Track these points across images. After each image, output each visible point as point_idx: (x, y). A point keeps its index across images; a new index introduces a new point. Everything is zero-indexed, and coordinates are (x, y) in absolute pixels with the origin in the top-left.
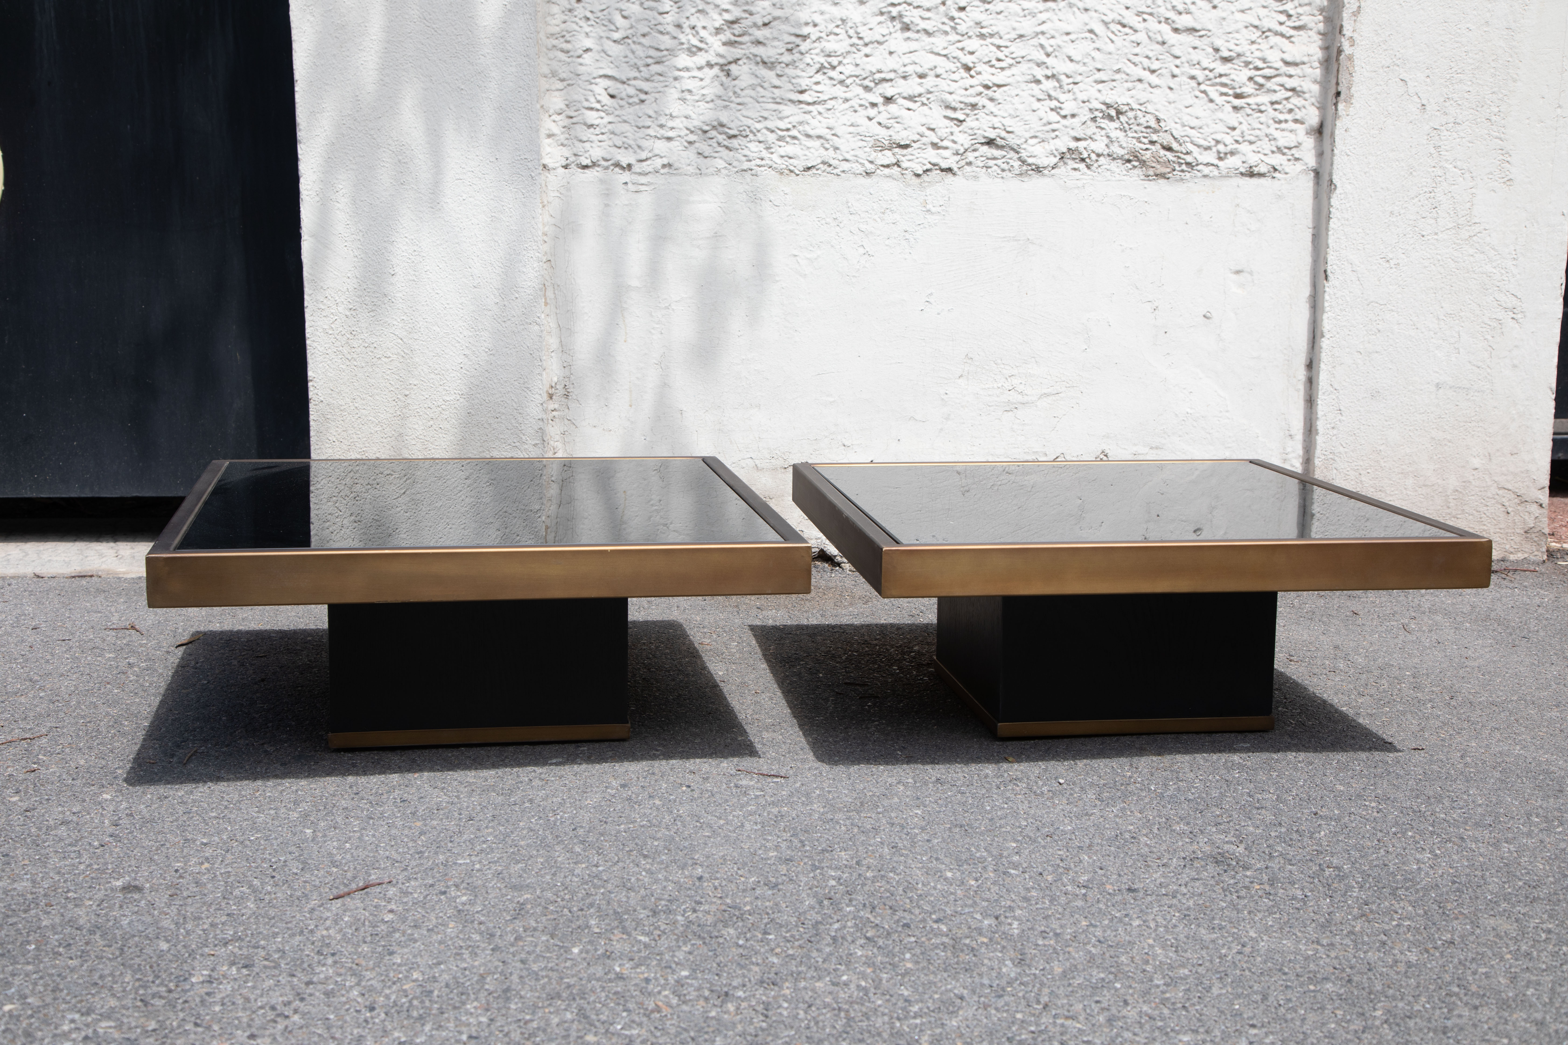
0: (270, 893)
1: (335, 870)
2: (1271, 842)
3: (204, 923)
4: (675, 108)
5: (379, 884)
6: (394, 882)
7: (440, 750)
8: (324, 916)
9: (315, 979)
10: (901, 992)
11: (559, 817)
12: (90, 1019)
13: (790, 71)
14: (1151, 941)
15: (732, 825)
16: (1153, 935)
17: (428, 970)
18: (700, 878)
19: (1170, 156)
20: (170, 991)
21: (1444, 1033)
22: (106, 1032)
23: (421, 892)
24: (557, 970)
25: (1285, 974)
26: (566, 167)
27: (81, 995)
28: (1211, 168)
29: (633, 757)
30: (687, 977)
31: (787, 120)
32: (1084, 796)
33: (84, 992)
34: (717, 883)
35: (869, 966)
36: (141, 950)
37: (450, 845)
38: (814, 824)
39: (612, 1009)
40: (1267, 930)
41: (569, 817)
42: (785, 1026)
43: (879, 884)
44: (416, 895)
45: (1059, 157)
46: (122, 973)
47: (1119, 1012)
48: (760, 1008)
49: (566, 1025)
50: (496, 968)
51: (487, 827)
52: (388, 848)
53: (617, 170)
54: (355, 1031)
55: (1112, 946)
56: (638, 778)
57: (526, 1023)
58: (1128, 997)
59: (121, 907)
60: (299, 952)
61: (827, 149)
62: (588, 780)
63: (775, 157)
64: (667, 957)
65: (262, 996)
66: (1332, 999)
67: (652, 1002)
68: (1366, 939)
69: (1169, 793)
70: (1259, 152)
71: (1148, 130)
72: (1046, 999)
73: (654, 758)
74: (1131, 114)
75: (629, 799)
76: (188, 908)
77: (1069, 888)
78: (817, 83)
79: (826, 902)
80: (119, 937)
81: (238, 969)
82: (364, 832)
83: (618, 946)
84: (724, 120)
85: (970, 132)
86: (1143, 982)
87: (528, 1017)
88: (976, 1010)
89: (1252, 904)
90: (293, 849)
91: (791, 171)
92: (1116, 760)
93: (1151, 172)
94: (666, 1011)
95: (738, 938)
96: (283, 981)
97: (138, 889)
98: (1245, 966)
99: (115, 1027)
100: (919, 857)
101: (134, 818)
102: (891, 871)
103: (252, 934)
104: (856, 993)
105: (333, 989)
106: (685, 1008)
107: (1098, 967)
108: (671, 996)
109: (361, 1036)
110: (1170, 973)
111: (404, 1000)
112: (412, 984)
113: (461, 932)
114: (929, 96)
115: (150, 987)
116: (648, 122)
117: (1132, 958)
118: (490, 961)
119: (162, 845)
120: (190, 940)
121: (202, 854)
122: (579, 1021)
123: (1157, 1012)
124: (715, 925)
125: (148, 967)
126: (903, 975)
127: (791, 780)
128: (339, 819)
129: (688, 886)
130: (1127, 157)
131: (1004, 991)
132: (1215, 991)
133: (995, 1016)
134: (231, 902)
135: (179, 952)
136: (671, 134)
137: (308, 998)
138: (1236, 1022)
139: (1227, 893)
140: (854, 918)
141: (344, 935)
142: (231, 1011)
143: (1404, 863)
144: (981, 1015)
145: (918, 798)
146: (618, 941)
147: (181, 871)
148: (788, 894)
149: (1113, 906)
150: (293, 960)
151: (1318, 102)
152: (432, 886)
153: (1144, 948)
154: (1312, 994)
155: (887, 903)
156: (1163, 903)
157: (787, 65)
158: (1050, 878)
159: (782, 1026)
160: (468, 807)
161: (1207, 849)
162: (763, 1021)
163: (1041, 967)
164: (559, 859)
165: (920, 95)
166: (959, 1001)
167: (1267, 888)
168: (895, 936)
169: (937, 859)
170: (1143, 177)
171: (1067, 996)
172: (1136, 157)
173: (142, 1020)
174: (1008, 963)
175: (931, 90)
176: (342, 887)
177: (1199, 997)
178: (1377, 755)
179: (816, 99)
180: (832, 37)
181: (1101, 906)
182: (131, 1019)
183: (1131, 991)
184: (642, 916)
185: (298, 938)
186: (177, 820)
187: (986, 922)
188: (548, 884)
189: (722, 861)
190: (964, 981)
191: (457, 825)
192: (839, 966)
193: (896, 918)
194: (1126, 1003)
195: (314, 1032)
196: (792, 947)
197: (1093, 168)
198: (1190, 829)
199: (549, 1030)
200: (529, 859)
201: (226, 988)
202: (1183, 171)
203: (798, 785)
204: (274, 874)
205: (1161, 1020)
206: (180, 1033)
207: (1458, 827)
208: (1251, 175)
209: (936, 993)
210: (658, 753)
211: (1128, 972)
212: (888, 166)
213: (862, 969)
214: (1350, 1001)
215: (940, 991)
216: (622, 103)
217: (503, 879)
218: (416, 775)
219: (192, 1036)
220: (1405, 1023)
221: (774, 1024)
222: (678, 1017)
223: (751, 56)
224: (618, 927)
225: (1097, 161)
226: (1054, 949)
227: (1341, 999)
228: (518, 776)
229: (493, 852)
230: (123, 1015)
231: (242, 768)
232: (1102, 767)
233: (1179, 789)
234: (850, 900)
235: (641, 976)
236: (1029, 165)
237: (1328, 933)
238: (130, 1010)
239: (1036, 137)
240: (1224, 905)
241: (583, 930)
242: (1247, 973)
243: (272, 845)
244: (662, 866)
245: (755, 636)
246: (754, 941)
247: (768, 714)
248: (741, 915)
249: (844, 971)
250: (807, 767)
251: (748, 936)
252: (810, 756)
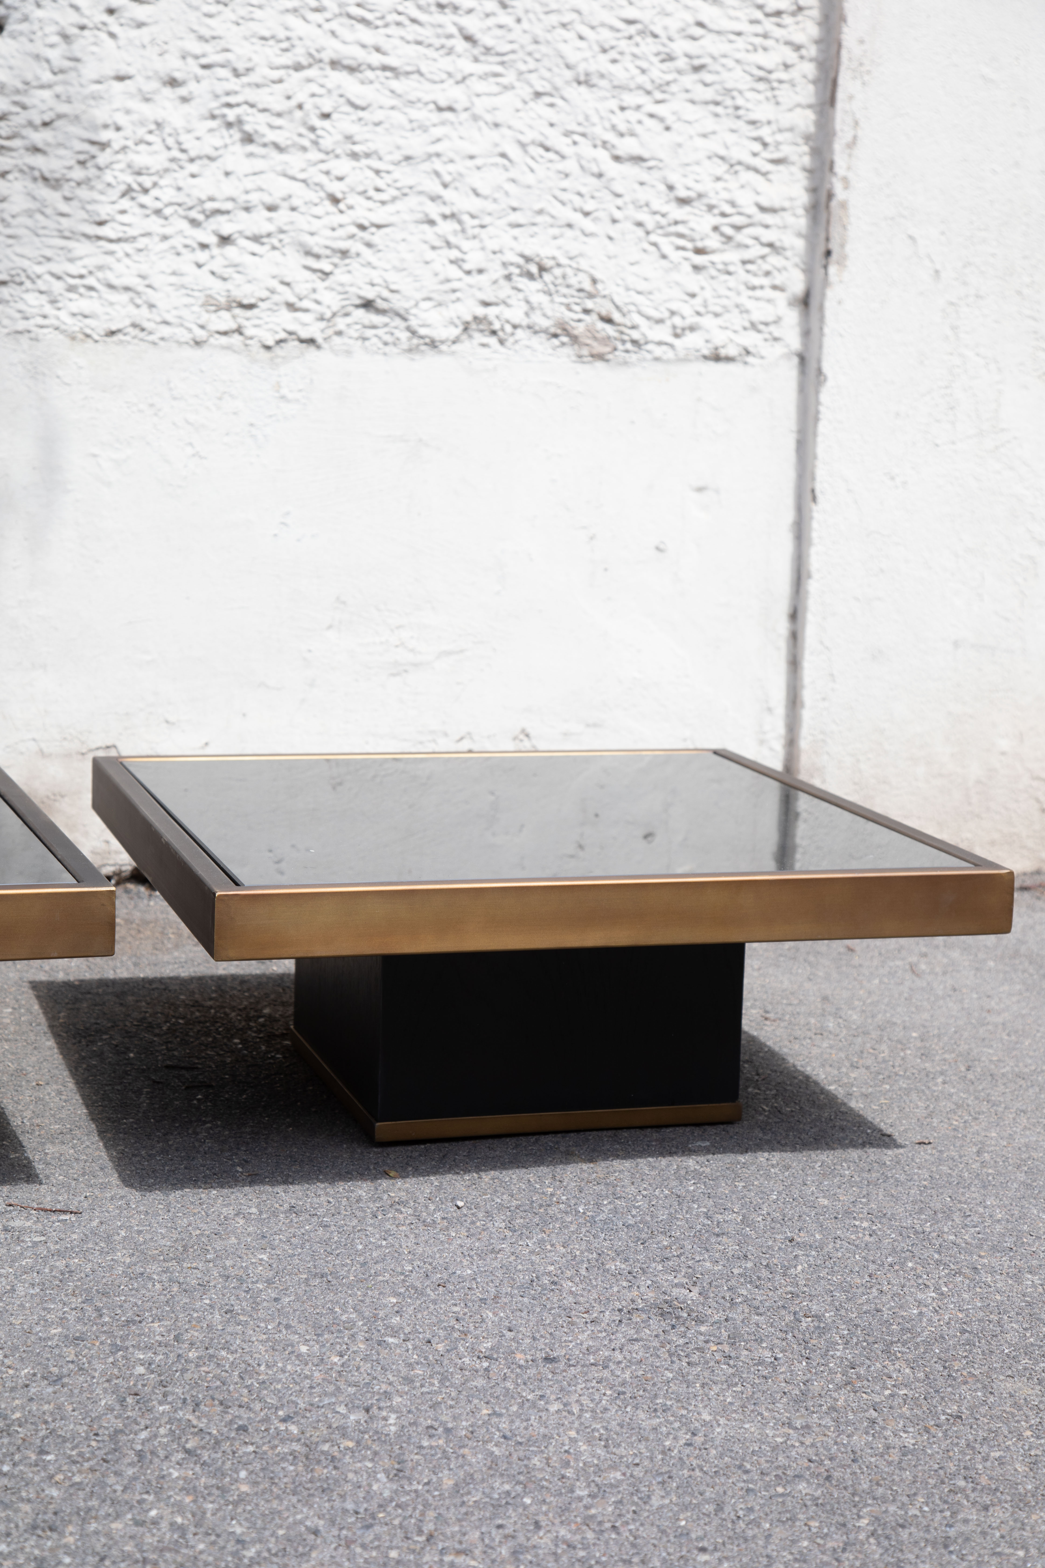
2: (733, 1282)
10: (231, 1530)
13: (83, 193)
14: (573, 1434)
16: (576, 1425)
19: (609, 329)
21: (946, 1546)
25: (747, 1472)
28: (664, 348)
31: (79, 263)
32: (490, 1225)
35: (188, 1494)
38: (117, 1282)
40: (725, 1409)
43: (205, 1369)
45: (461, 328)
47: (528, 1539)
55: (521, 1443)
58: (541, 1518)
61: (138, 306)
63: (63, 315)
66: (806, 1506)
68: (851, 1416)
69: (602, 1216)
70: (726, 328)
71: (582, 294)
72: (431, 1526)
74: (558, 272)
77: (467, 1360)
78: (123, 212)
79: (130, 1400)
85: (340, 289)
86: (561, 1494)
88: (335, 1549)
89: (706, 1374)
91: (88, 336)
92: (533, 1170)
93: (585, 351)
98: (694, 1463)
100: (262, 1325)
102: (223, 1349)
104: (168, 1536)
107: (502, 1475)
110: (597, 1479)
114: (282, 236)
117: (548, 1459)
123: (578, 1537)
126: (236, 1504)
127: (86, 1216)
130: (553, 330)
131: (374, 1518)
132: (655, 1502)
133: (361, 1556)
138: (681, 1546)
139: (675, 1359)
140: (169, 1422)
143: (901, 1307)
144: (342, 1556)
145: (264, 1237)
148: (76, 1391)
149: (525, 1384)
151: (805, 263)
153: (563, 1444)
154: (780, 1500)
155: (216, 1396)
156: (590, 1376)
157: (79, 184)
158: (441, 1347)
161: (651, 1295)
163: (426, 1480)
165: (269, 235)
166: (313, 1537)
167: (726, 1348)
168: (226, 1446)
169: (288, 1327)
170: (574, 358)
171: (459, 1520)
172: (565, 330)
174: (381, 1476)
175: (285, 228)
177: (634, 1512)
178: (873, 1153)
179: (121, 235)
180: (142, 147)
181: (509, 1385)
183: (544, 1508)
187: (352, 1417)
190: (320, 1507)
192: (145, 1496)
193: (228, 1417)
194: (537, 1525)
196: (80, 1472)
197: (508, 344)
198: (629, 1268)
202: (627, 351)
203: (95, 1223)
205: (584, 1549)
207: (971, 1254)
208: (717, 358)
209: (281, 1527)
211: (541, 1480)
212: (225, 333)
213: (178, 1498)
214: (828, 1507)
215: (286, 1524)
220: (897, 1535)
223: (25, 168)
225: (513, 334)
226: (444, 1451)
227: (817, 1505)
232: (515, 1181)
233: (615, 1211)
234: (165, 1395)
236: (422, 337)
237: (803, 1410)
239: (429, 299)
240: (671, 1375)
242: (698, 1473)
245: (38, 997)
246: (25, 1465)
247: (53, 1116)
248: (8, 1426)
249: (152, 1503)
250: (108, 1195)
251: (17, 1457)
252: (114, 1179)
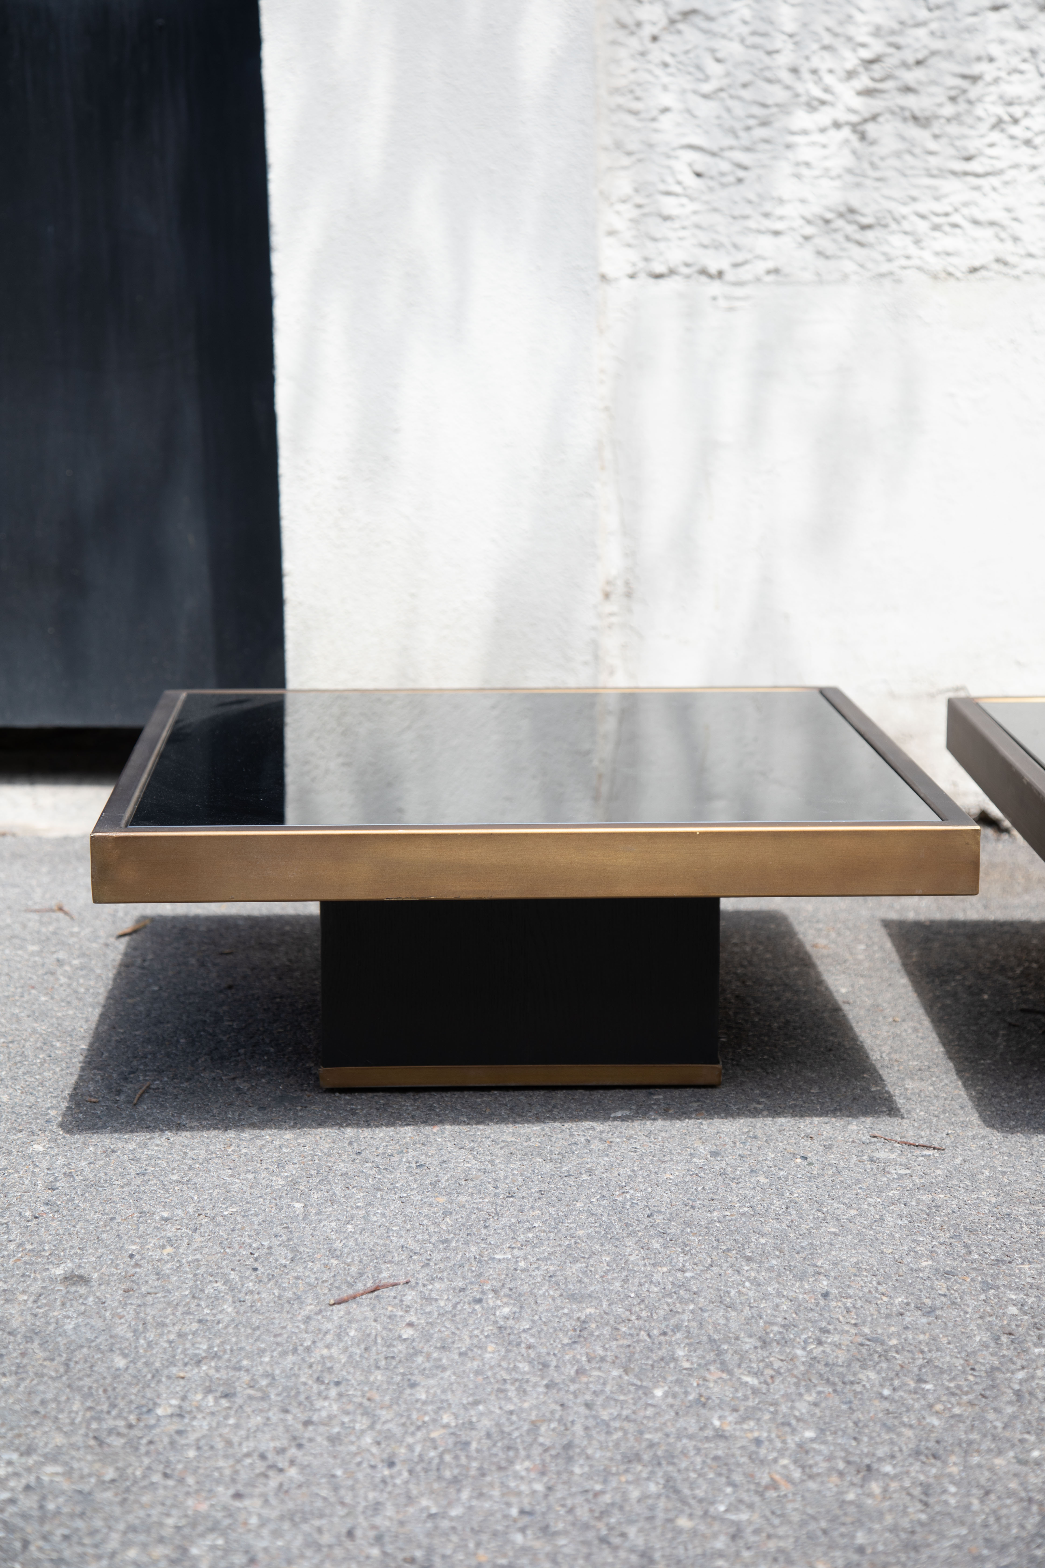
0: (252, 1292)
1: (334, 1262)
3: (169, 1332)
4: (787, 187)
5: (394, 1285)
6: (413, 1283)
7: (466, 1094)
8: (324, 1328)
9: (315, 1418)
11: (628, 1197)
12: (31, 1462)
13: (953, 129)
15: (867, 1218)
17: (462, 1412)
18: (826, 1295)
20: (130, 1426)
22: (52, 1481)
23: (448, 1299)
24: (635, 1421)
26: (632, 276)
27: (19, 1426)
29: (726, 1111)
30: (812, 1440)
31: (946, 201)
33: (23, 1423)
34: (849, 1303)
36: (91, 1367)
37: (484, 1231)
38: (984, 1221)
39: (711, 1482)
41: (642, 1197)
42: (954, 1521)
44: (442, 1303)
46: (68, 1399)
48: (917, 1491)
49: (650, 1501)
50: (553, 1412)
51: (532, 1208)
52: (402, 1233)
53: (704, 279)
54: (371, 1495)
56: (734, 1143)
57: (596, 1495)
59: (63, 1304)
60: (293, 1379)
62: (666, 1144)
64: (784, 1408)
65: (247, 1438)
67: (766, 1475)
73: (755, 1113)
75: (723, 1174)
76: (148, 1310)
78: (991, 145)
79: (1004, 1339)
80: (62, 1348)
81: (216, 1399)
82: (370, 1209)
83: (716, 1390)
84: (855, 203)
87: (598, 1487)
90: (278, 1230)
91: (950, 274)
94: (785, 1488)
95: (882, 1386)
96: (274, 1419)
97: (83, 1280)
99: (63, 1474)
101: (74, 1180)
103: (232, 1351)
105: (339, 1433)
106: (812, 1485)
108: (792, 1467)
109: (378, 1503)
111: (432, 1454)
112: (442, 1431)
113: (504, 1358)
115: (104, 1419)
116: (748, 210)
118: (544, 1403)
119: (112, 1219)
120: (152, 1355)
121: (163, 1234)
122: (668, 1497)
124: (849, 1365)
125: (101, 1392)
127: (948, 1153)
128: (337, 1190)
129: (809, 1306)
134: (203, 1304)
135: (139, 1371)
136: (779, 226)
137: (307, 1445)
141: (350, 1356)
142: (208, 1458)
146: (715, 1382)
147: (137, 1257)
148: (950, 1324)
150: (286, 1388)
152: (462, 1290)
157: (949, 120)
159: (949, 1521)
160: (506, 1177)
162: (922, 1511)
164: (632, 1258)
173: (97, 1466)
176: (344, 1288)
179: (989, 169)
182: (83, 1463)
184: (747, 1347)
185: (291, 1358)
186: (128, 1184)
188: (618, 1293)
189: (855, 1270)
191: (493, 1203)
192: (1026, 1436)
195: (317, 1494)
196: (959, 1404)
199: (627, 1508)
200: (590, 1256)
201: (202, 1425)
203: (958, 1161)
204: (256, 1265)
206: (145, 1487)
210: (761, 1107)
216: (712, 183)
217: (557, 1284)
218: (436, 1129)
219: (161, 1492)
221: (938, 1518)
222: (803, 1497)
223: (897, 110)
224: (715, 1361)
228: (571, 1135)
229: (542, 1244)
230: (73, 1458)
231: (208, 1112)
235: (750, 1435)
238: (82, 1452)
241: (667, 1364)
243: (252, 1223)
244: (773, 1275)
245: (891, 935)
246: (905, 1391)
247: (911, 1052)
248: (886, 1351)
249: (1034, 1444)
250: (970, 1134)
251: (896, 1383)
252: (975, 1118)
